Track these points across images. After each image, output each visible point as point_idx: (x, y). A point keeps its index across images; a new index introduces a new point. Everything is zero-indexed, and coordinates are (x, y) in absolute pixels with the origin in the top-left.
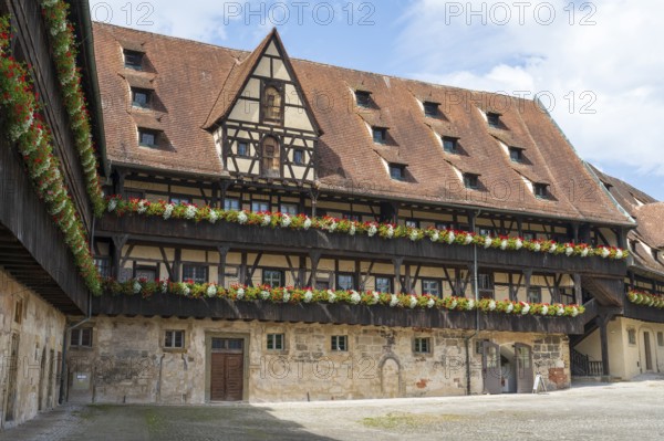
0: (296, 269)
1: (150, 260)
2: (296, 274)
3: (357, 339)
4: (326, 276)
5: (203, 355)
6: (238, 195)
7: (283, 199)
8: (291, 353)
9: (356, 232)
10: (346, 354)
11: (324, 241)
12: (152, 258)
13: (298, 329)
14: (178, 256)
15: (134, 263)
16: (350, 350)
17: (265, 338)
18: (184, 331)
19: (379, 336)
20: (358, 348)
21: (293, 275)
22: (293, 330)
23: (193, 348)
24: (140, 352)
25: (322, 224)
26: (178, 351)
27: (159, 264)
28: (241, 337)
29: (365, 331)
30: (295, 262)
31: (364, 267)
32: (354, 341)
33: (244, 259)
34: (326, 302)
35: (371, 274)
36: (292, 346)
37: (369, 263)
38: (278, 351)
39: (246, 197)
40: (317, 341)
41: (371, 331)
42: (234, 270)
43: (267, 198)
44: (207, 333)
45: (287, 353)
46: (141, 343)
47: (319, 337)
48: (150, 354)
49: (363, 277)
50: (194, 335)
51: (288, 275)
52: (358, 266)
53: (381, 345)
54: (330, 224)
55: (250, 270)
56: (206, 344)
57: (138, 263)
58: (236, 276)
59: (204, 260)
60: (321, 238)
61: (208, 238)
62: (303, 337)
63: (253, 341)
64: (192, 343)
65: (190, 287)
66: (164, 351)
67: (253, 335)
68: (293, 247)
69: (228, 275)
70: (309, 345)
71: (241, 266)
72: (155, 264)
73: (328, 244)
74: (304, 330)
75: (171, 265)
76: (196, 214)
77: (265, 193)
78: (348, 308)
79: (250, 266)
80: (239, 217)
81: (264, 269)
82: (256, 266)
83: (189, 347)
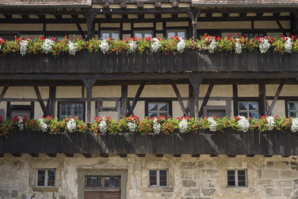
0: (185, 99)
1: (24, 100)
2: (185, 103)
3: (260, 172)
4: (223, 103)
5: (76, 194)
6: (118, 25)
7: (168, 24)
8: (176, 190)
9: (243, 49)
10: (244, 190)
11: (206, 64)
12: (26, 97)
13: (184, 164)
14: (52, 93)
15: (8, 104)
16: (250, 185)
17: (146, 175)
18: (55, 169)
19: (289, 168)
20: (261, 183)
21: (182, 105)
22: (178, 164)
23: (64, 186)
24: (10, 191)
25: (200, 44)
26: (49, 190)
27: (33, 104)
28: (118, 173)
29: (270, 164)
30: (184, 90)
31: (271, 90)
32: (256, 175)
33: (124, 91)
34: (207, 131)
35: (280, 98)
36: (177, 183)
37: (277, 86)
38: (161, 188)
39: (127, 27)
40: (209, 176)
41: (278, 163)
42: (112, 104)
43: (151, 25)
44: (79, 170)
45: (172, 190)
46: (11, 182)
47: (210, 171)
48: (20, 194)
49: (270, 102)
50: (66, 172)
51: (176, 105)
52: (262, 89)
53: (292, 179)
54: (208, 43)
55: (131, 103)
56: (78, 181)
57: (12, 103)
58: (114, 110)
59: (80, 96)
60: (201, 60)
61: (72, 71)
62: (191, 173)
63: (131, 178)
64: (64, 182)
65: (48, 123)
66: (35, 190)
67: (130, 171)
68: (169, 73)
69: (107, 110)
70: (197, 181)
71: (120, 99)
72: (29, 103)
73: (210, 66)
74: (191, 165)
75: (45, 103)
76: (53, 48)
77: (149, 21)
78: (238, 136)
79: (131, 99)
80: (101, 46)
81: (148, 101)
82: (138, 98)
83: (61, 185)
